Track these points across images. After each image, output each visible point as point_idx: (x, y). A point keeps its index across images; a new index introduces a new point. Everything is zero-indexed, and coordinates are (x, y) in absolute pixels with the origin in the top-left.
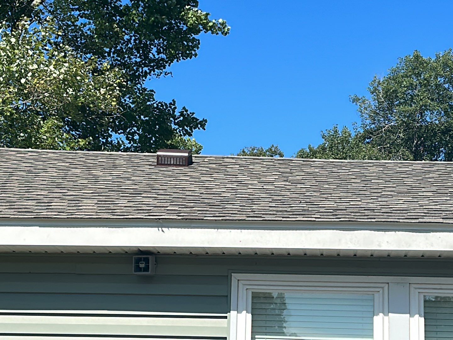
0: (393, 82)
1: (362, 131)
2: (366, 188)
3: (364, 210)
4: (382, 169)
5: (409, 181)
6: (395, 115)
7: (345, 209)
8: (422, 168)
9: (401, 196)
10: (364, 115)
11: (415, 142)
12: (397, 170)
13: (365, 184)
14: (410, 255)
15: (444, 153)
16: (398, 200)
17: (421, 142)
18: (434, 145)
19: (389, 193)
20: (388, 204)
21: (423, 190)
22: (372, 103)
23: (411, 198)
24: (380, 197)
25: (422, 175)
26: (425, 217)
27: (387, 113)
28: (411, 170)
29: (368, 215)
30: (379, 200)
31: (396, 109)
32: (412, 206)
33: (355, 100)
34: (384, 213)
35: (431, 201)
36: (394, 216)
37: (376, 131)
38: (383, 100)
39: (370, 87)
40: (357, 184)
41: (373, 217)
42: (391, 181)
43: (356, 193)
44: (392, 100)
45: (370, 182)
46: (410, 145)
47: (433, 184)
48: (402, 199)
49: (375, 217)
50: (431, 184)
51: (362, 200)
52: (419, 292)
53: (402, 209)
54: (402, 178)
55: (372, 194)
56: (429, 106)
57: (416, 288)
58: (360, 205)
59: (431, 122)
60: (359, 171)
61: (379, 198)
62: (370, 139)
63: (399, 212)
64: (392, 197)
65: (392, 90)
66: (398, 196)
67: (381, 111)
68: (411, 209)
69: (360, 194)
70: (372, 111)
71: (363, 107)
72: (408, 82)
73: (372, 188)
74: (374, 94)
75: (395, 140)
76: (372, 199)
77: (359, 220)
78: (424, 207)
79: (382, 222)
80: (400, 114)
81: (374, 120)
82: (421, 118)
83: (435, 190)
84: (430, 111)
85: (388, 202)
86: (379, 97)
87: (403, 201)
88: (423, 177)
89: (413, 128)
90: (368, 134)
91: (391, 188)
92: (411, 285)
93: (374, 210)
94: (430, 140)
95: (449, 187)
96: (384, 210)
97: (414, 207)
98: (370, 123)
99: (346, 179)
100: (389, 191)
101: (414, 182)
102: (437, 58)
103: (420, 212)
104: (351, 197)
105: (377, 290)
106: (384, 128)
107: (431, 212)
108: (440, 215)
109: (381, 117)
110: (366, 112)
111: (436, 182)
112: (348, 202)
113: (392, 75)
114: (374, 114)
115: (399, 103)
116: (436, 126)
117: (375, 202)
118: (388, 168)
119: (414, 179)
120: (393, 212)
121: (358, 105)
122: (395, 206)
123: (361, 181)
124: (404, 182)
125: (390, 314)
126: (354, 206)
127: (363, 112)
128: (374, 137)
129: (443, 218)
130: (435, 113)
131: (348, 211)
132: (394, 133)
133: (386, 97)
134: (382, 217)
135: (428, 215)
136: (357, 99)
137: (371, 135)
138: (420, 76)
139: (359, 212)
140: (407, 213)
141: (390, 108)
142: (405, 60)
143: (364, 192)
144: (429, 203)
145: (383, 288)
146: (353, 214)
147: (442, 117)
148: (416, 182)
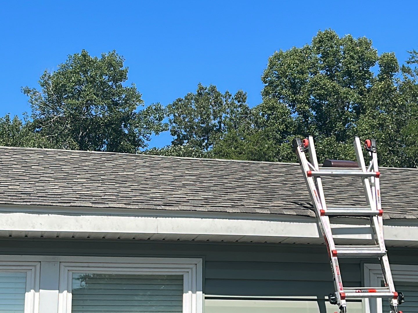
0: (62, 77)
1: (32, 121)
2: (25, 173)
3: (21, 194)
4: (42, 157)
5: (66, 168)
6: (63, 107)
7: (3, 192)
8: (79, 157)
9: (57, 182)
10: (34, 106)
11: (81, 133)
12: (57, 157)
13: (25, 170)
14: (61, 236)
15: (107, 144)
16: (54, 186)
17: (86, 134)
18: (97, 136)
19: (46, 179)
20: (44, 189)
21: (78, 177)
22: (42, 95)
23: (66, 184)
24: (38, 182)
25: (79, 163)
26: (76, 202)
27: (56, 106)
28: (70, 158)
29: (24, 199)
30: (36, 185)
31: (65, 102)
32: (67, 191)
33: (27, 91)
34: (40, 197)
35: (84, 187)
36: (49, 200)
37: (45, 121)
38: (53, 93)
39: (41, 81)
40: (18, 169)
41: (29, 200)
42: (50, 167)
43: (15, 178)
44: (61, 93)
45: (30, 168)
46: (77, 136)
47: (88, 171)
48: (58, 185)
49: (31, 200)
50: (86, 171)
51: (21, 185)
52: (68, 270)
53: (56, 194)
54: (60, 165)
55: (31, 179)
56: (95, 102)
57: (65, 266)
58: (18, 189)
59: (96, 116)
60: (21, 157)
61: (36, 183)
62: (40, 128)
63: (53, 196)
64: (49, 183)
65: (61, 85)
66: (55, 182)
67: (50, 103)
68: (65, 194)
69: (19, 179)
70: (42, 102)
71: (34, 99)
72: (76, 78)
73: (31, 173)
74: (44, 87)
75: (63, 131)
76: (30, 184)
77: (15, 203)
78: (77, 192)
79: (36, 206)
80: (68, 107)
81: (44, 111)
82: (87, 112)
83: (89, 177)
84: (95, 105)
85: (45, 187)
86: (49, 90)
87: (59, 186)
88: (80, 165)
89: (80, 120)
90: (38, 123)
91: (50, 174)
92: (61, 263)
93: (30, 194)
94: (95, 132)
95: (101, 174)
96: (40, 194)
97: (67, 192)
98: (40, 114)
99: (8, 165)
100: (46, 177)
101: (71, 170)
102: (103, 58)
103: (73, 196)
104: (11, 182)
105: (30, 268)
106: (53, 118)
107: (83, 197)
108: (90, 200)
109: (50, 108)
110: (37, 103)
111: (91, 170)
112: (7, 186)
113: (61, 70)
114: (44, 105)
115: (67, 96)
116: (100, 119)
117: (32, 187)
118: (49, 156)
119: (71, 166)
120: (48, 196)
121: (29, 96)
122: (51, 191)
123: (22, 167)
124: (62, 169)
125: (41, 290)
126: (12, 190)
127: (33, 103)
128: (43, 126)
129: (92, 203)
130: (100, 107)
131: (5, 194)
132: (62, 124)
133: (56, 91)
134: (37, 200)
135: (79, 200)
136: (28, 90)
137: (41, 125)
138: (87, 73)
139: (16, 196)
140: (61, 197)
141: (59, 102)
142: (74, 57)
143: (23, 177)
144: (81, 189)
145: (35, 266)
146: (10, 197)
147: (105, 112)
148: (72, 170)
